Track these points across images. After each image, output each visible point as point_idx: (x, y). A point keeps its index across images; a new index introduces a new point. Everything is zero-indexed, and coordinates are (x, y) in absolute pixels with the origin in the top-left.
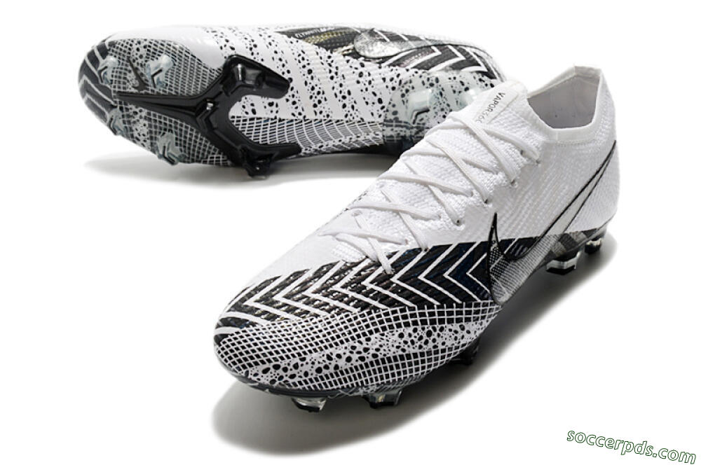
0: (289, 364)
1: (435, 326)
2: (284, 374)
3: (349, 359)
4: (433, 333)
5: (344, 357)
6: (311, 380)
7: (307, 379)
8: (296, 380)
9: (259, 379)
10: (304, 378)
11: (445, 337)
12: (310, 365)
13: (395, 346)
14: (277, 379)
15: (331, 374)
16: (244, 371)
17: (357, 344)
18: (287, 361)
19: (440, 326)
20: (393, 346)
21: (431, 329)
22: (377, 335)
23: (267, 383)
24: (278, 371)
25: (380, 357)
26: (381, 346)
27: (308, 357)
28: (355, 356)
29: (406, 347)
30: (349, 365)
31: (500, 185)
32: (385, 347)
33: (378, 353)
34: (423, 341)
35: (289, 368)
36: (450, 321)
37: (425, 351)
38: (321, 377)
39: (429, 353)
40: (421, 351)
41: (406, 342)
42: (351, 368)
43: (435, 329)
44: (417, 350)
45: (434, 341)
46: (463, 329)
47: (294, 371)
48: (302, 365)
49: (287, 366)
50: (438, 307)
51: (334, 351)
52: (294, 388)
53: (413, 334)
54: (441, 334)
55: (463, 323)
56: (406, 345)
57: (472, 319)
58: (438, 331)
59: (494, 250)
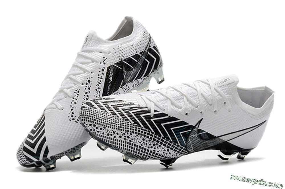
0: (99, 127)
2: (96, 129)
3: (120, 137)
4: (156, 145)
5: (119, 135)
6: (104, 136)
7: (103, 135)
8: (99, 134)
9: (87, 127)
10: (102, 134)
11: (159, 149)
12: (106, 131)
14: (93, 130)
15: (112, 138)
16: (84, 122)
17: (126, 134)
18: (99, 126)
19: (160, 145)
20: (139, 141)
21: (156, 143)
22: (135, 134)
23: (89, 129)
24: (94, 127)
27: (107, 128)
28: (123, 137)
30: (119, 139)
32: (135, 140)
33: (132, 141)
34: (151, 146)
35: (99, 128)
36: (164, 145)
37: (150, 150)
38: (108, 137)
39: (151, 152)
40: (148, 149)
42: (120, 141)
43: (157, 144)
44: (147, 148)
45: (155, 148)
46: (168, 150)
47: (99, 130)
48: (103, 130)
49: (98, 127)
50: (163, 138)
51: (117, 131)
52: (97, 136)
53: (148, 142)
54: (159, 147)
55: (169, 149)
56: (144, 144)
57: (173, 150)
58: (158, 146)
59: (195, 130)
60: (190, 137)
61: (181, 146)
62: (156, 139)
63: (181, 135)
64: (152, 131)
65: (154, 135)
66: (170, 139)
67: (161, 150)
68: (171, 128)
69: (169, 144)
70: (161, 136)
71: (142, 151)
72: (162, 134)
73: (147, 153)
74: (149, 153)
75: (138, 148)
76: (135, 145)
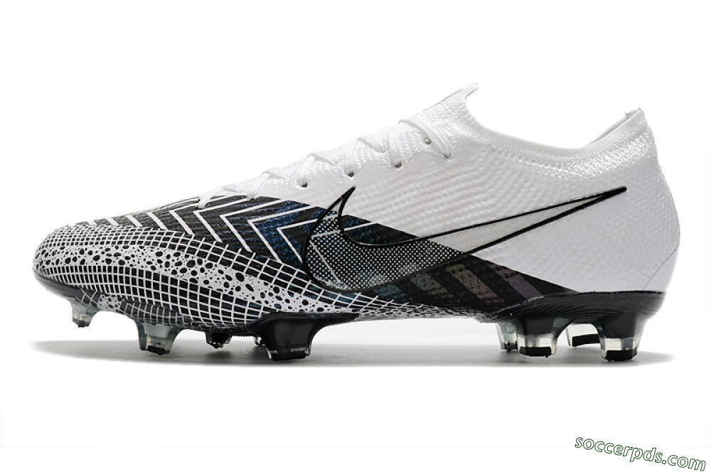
1: (203, 259)
3: (97, 258)
4: (197, 264)
5: (94, 255)
6: (59, 269)
7: (57, 267)
8: (50, 266)
10: (55, 266)
11: (209, 275)
12: (64, 254)
13: (147, 261)
15: (76, 268)
17: (113, 248)
19: (209, 262)
20: (145, 260)
21: (196, 260)
22: (137, 246)
25: (127, 265)
26: (133, 256)
28: (104, 257)
29: (157, 266)
30: (94, 263)
31: (375, 161)
32: (135, 258)
33: (126, 261)
34: (180, 268)
36: (225, 263)
37: (179, 279)
38: (68, 268)
39: (184, 284)
40: (173, 276)
41: (160, 261)
42: (95, 267)
43: (200, 262)
44: (169, 275)
45: (194, 273)
46: (240, 278)
50: (218, 244)
53: (173, 257)
54: (206, 270)
55: (244, 273)
56: (159, 265)
57: (259, 275)
58: (203, 266)
59: (329, 220)
60: (315, 238)
61: (284, 265)
62: (198, 249)
63: (281, 232)
64: (186, 233)
65: (191, 240)
66: (241, 245)
67: (215, 277)
68: (249, 221)
69: (239, 259)
70: (214, 240)
71: (156, 286)
72: (215, 236)
73: (173, 291)
74: (178, 288)
75: (144, 279)
76: (134, 272)
